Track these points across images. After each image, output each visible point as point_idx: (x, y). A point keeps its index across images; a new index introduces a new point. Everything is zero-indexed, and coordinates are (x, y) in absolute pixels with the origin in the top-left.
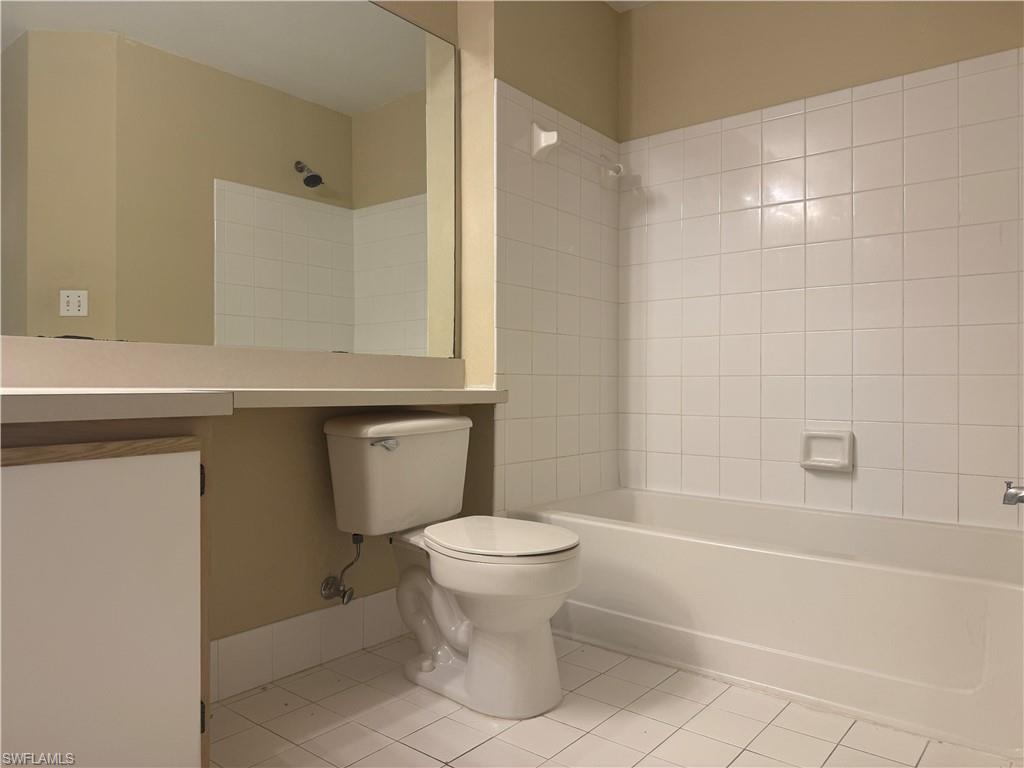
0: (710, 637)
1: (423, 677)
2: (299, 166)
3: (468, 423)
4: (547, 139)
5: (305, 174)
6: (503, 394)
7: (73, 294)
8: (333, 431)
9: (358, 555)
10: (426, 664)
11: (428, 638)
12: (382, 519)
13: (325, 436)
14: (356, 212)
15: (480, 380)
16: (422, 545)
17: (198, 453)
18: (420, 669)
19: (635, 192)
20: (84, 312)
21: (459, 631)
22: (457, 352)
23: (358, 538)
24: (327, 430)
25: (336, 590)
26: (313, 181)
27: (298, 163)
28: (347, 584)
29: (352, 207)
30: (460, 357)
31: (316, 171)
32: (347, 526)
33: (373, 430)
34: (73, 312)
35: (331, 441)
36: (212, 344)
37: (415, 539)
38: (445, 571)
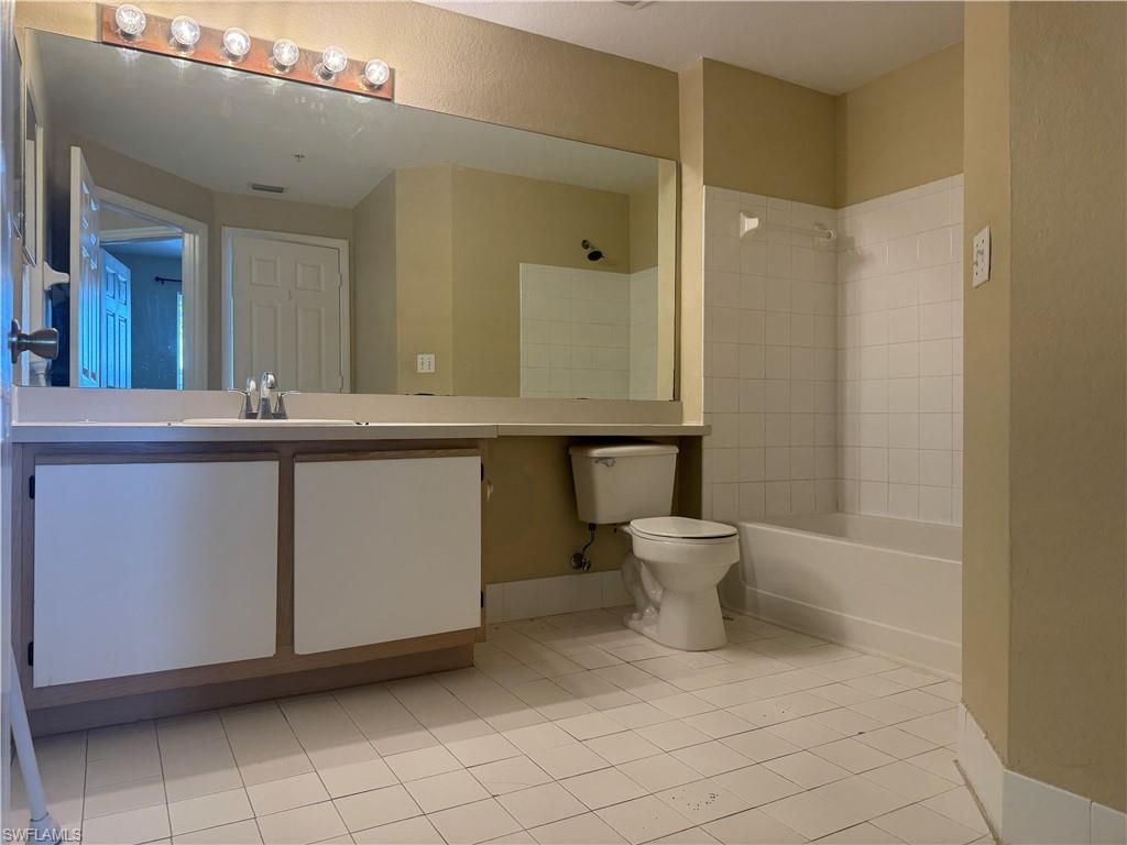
0: (853, 618)
1: (632, 623)
2: (585, 244)
3: (675, 450)
4: (750, 224)
5: (589, 251)
6: (708, 428)
7: (426, 357)
8: (575, 453)
9: (593, 539)
10: (635, 615)
11: (640, 600)
12: (604, 515)
13: (570, 457)
14: (632, 275)
15: (693, 418)
16: (629, 531)
17: (479, 458)
18: (631, 618)
19: (849, 251)
20: (432, 370)
21: (656, 594)
22: (677, 395)
23: (593, 527)
24: (571, 452)
25: (580, 562)
26: (595, 256)
27: (585, 241)
28: (587, 557)
29: (628, 271)
30: (679, 399)
31: (599, 248)
32: (585, 518)
33: (597, 452)
34: (426, 370)
35: (573, 459)
36: (519, 395)
37: (626, 529)
38: (642, 549)
